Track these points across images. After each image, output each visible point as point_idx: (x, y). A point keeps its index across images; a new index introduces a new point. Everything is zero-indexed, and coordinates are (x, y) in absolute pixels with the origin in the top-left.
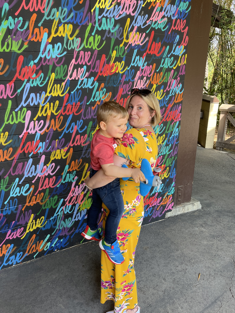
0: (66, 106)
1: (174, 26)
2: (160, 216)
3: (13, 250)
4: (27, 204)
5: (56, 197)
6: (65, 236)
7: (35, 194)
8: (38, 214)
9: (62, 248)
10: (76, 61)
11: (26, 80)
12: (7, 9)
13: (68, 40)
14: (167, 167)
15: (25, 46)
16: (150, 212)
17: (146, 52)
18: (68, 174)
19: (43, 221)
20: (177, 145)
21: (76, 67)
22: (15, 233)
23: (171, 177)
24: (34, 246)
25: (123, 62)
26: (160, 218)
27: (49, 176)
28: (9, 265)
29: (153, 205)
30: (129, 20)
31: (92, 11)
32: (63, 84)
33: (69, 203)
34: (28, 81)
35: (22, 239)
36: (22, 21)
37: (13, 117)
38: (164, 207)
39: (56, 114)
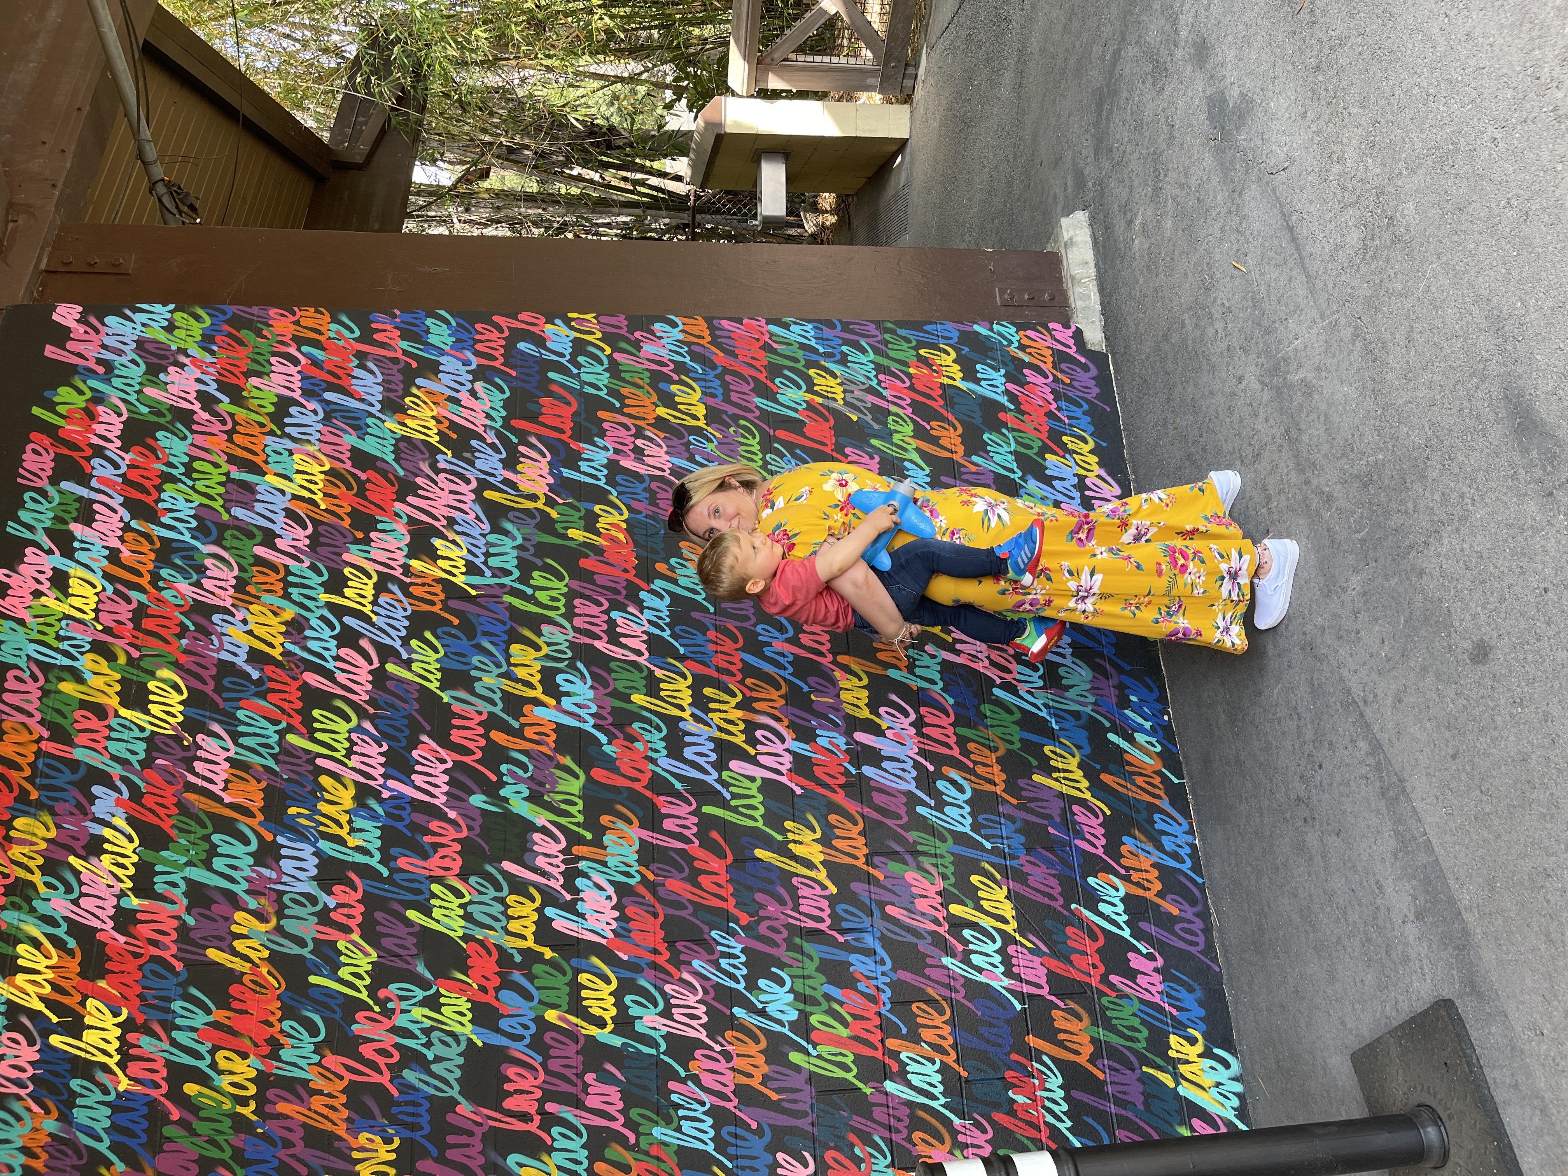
0: (718, 669)
1: (495, 359)
2: (1094, 372)
3: (1144, 839)
4: (999, 790)
5: (986, 709)
6: (1122, 688)
7: (971, 765)
8: (1035, 763)
9: (1162, 700)
10: (599, 638)
11: (651, 766)
12: (483, 798)
13: (547, 656)
14: (919, 356)
15: (568, 761)
16: (1073, 408)
17: (569, 440)
18: (918, 671)
19: (1058, 751)
20: (846, 327)
21: (614, 638)
22: (1086, 829)
23: (955, 340)
24: (1139, 780)
25: (597, 508)
26: (1100, 372)
27: (919, 724)
28: (1194, 854)
29: (1050, 397)
30: (488, 494)
31: (474, 593)
32: (659, 673)
33: (1010, 672)
34: (654, 761)
35: (1108, 813)
36: (510, 766)
37: (743, 806)
38: (1060, 357)
39: (740, 697)
